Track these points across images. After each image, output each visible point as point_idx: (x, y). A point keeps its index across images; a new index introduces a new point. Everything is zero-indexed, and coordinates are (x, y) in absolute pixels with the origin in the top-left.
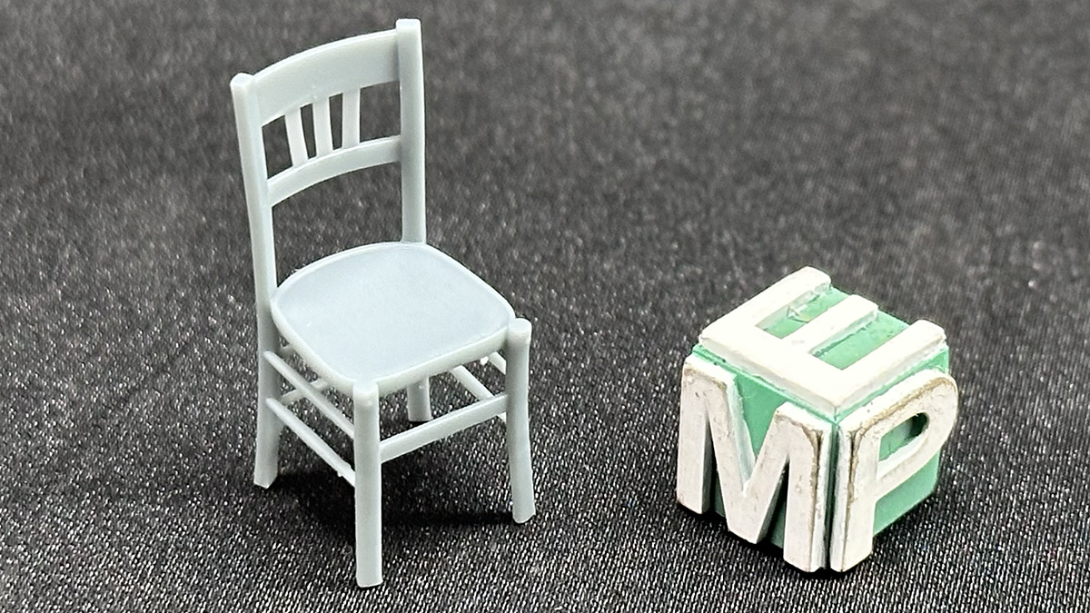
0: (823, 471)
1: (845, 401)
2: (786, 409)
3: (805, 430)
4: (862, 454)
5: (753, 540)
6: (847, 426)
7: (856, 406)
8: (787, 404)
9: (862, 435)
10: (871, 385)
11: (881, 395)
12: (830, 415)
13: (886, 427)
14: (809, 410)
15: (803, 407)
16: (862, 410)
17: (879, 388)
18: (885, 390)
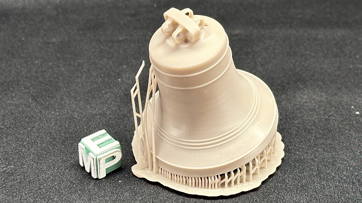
0: (95, 164)
1: (98, 154)
2: (90, 154)
3: (92, 157)
4: (100, 162)
5: (88, 172)
6: (98, 157)
7: (101, 154)
8: (91, 153)
9: (100, 159)
10: (104, 151)
11: (106, 152)
12: (96, 155)
13: (106, 158)
14: (94, 154)
15: (92, 153)
16: (101, 155)
17: (106, 151)
18: (107, 152)
